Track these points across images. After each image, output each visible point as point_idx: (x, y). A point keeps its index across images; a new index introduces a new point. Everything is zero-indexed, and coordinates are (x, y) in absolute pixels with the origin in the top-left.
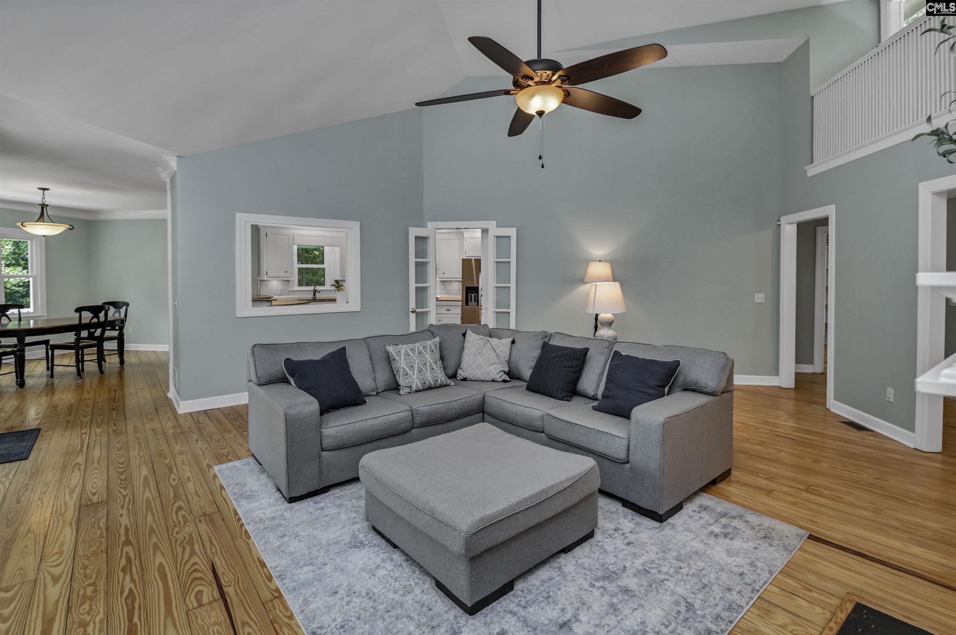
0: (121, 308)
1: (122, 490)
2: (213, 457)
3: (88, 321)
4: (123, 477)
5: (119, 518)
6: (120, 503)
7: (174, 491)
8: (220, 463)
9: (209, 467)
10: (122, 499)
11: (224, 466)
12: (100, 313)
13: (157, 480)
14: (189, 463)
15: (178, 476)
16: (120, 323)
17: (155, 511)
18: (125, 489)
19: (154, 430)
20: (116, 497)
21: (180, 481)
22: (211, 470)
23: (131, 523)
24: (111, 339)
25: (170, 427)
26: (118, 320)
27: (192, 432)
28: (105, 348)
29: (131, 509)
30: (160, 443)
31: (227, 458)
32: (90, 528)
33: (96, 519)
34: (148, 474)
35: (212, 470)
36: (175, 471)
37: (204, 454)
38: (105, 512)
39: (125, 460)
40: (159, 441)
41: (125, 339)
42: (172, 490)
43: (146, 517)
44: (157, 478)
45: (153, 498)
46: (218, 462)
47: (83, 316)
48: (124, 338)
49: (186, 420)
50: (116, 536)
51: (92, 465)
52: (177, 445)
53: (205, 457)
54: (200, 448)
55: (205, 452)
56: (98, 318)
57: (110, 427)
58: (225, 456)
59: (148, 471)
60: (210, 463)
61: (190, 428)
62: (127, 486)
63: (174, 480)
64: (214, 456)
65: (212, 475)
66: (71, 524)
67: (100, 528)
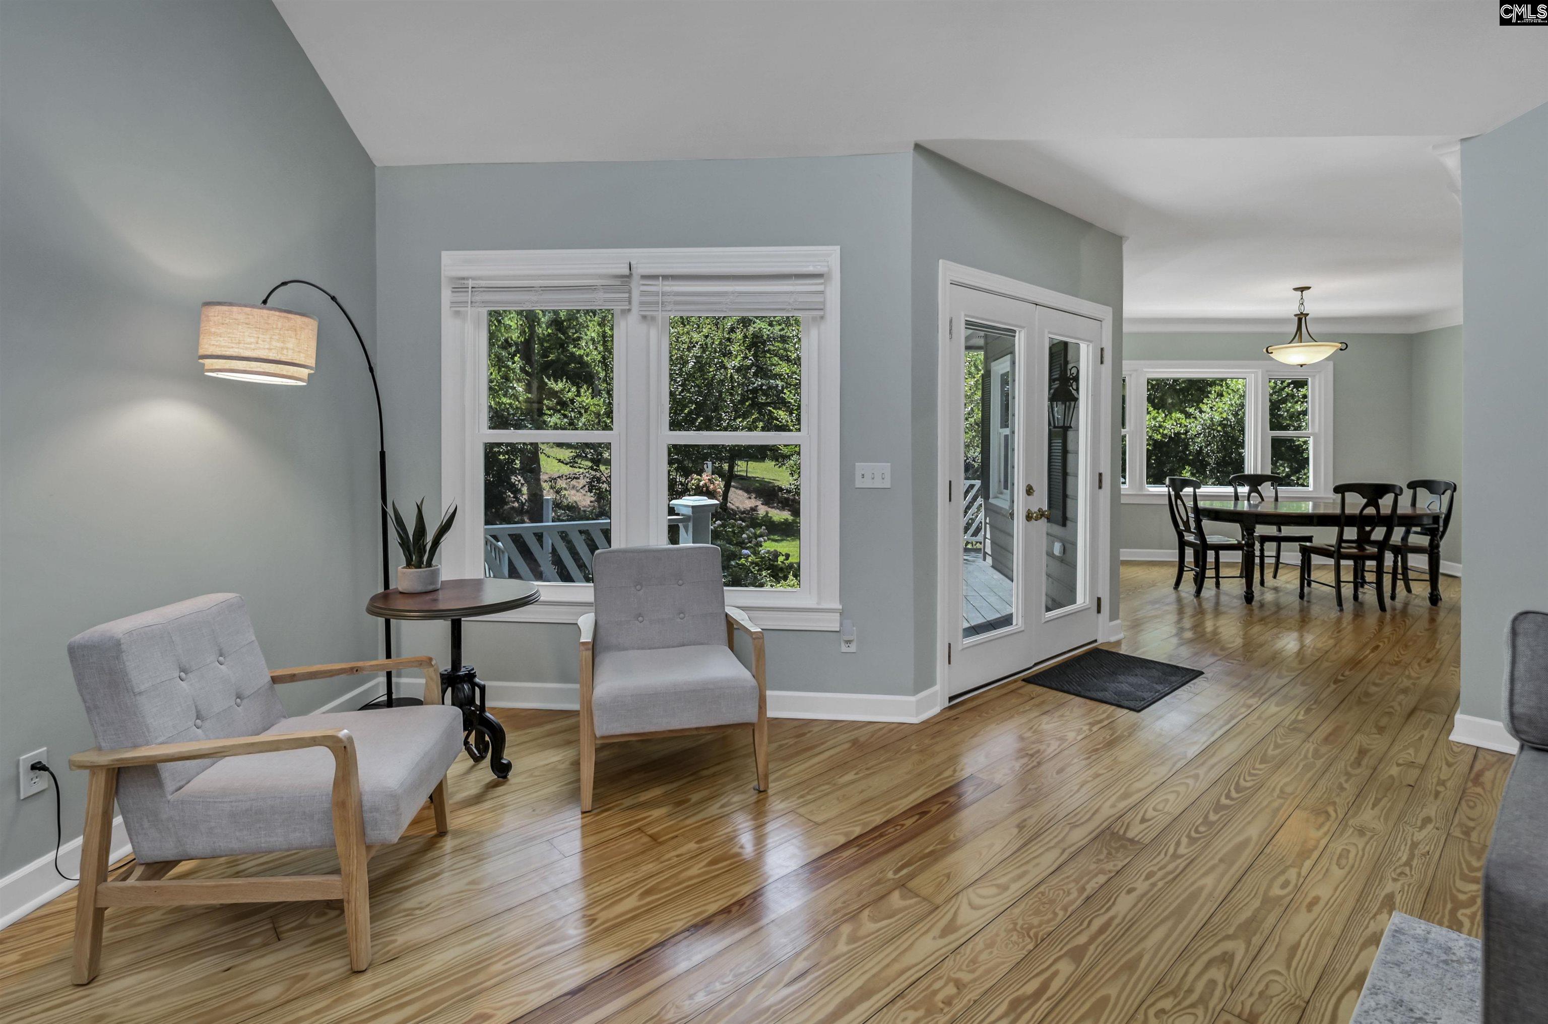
0: (1443, 494)
1: (1185, 840)
2: (1420, 887)
3: (1357, 511)
4: (1213, 817)
5: (1124, 892)
6: (1154, 865)
7: (1258, 910)
8: (1424, 913)
9: (1389, 904)
10: (1168, 857)
11: (1420, 927)
12: (1381, 498)
13: (1254, 865)
14: (1353, 867)
15: (1301, 880)
16: (1431, 522)
17: (1181, 927)
18: (1192, 841)
19: (1362, 752)
20: (1163, 849)
21: (1293, 896)
22: (1384, 916)
23: (1124, 918)
24: (1418, 550)
25: (1401, 761)
26: (1427, 515)
27: (1437, 794)
28: (1441, 571)
29: (1156, 889)
30: (1346, 786)
31: (1453, 912)
32: (1071, 879)
33: (1097, 868)
34: (1255, 838)
35: (1387, 916)
36: (1308, 864)
37: (1408, 863)
38: (1120, 865)
39: (1250, 788)
40: (1347, 781)
41: (1441, 554)
42: (1257, 903)
43: (1156, 926)
44: (1262, 857)
45: (1211, 894)
46: (1418, 906)
47: (1347, 501)
48: (1439, 551)
49: (1450, 759)
50: (1081, 925)
51: (1196, 768)
52: (1373, 808)
53: (1402, 873)
54: (1414, 845)
55: (1414, 863)
56: (1378, 508)
57: (1296, 712)
58: (1454, 899)
59: (1260, 836)
60: (1398, 898)
61: (1442, 783)
62: (1199, 838)
63: (1284, 886)
64: (1427, 885)
65: (1373, 927)
66: (1064, 850)
67: (1083, 889)
